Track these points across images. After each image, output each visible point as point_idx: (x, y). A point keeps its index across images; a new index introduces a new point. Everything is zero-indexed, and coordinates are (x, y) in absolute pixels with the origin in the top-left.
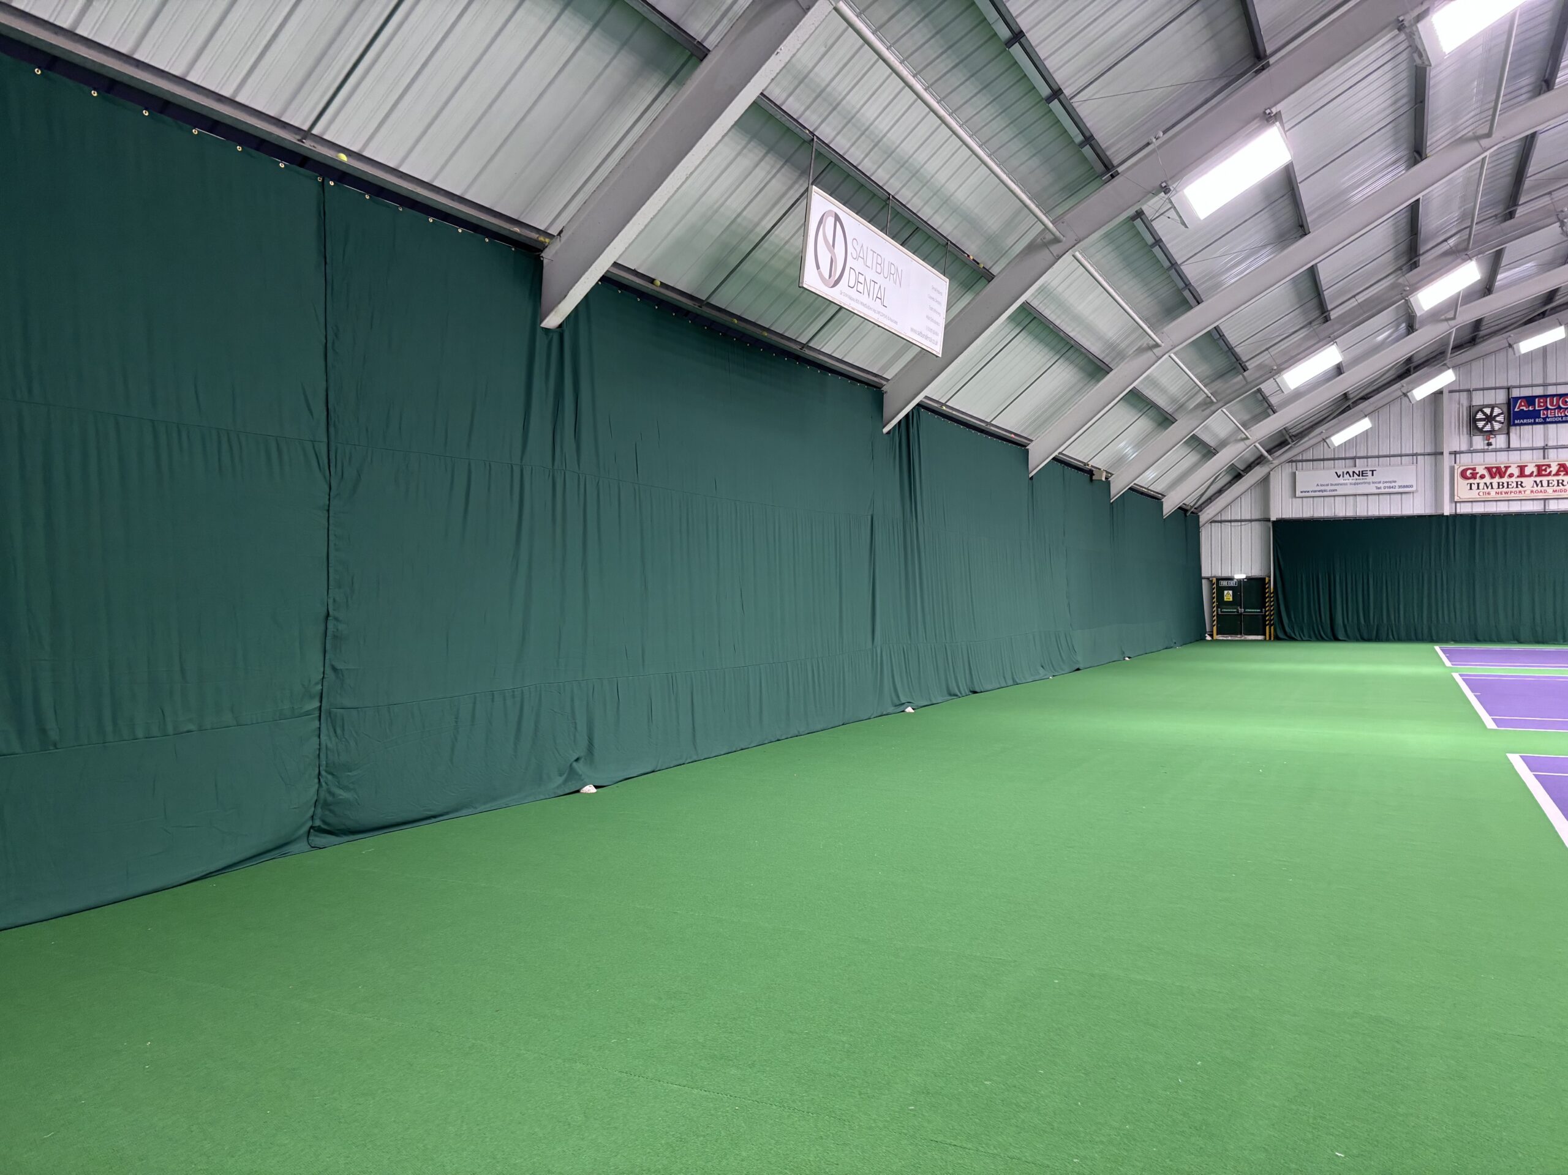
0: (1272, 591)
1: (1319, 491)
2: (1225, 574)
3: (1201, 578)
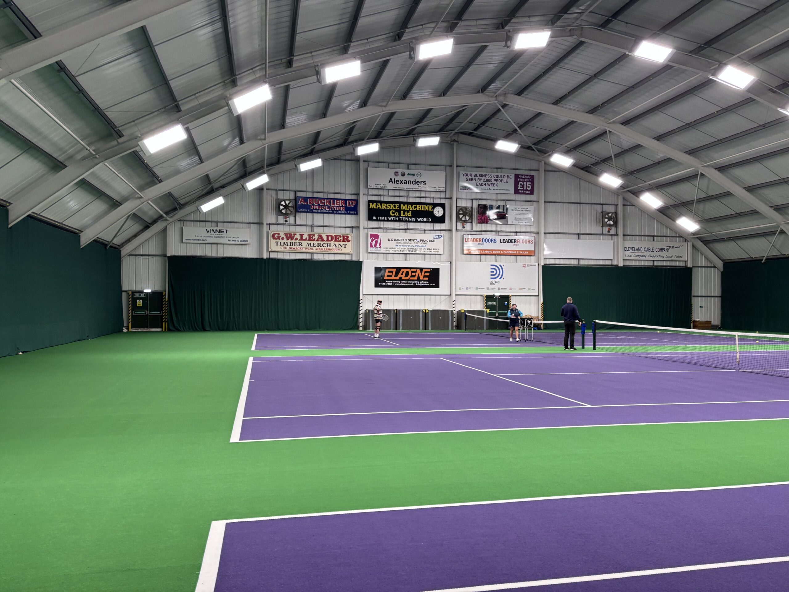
0: (167, 300)
1: (196, 240)
2: (139, 289)
3: (121, 291)
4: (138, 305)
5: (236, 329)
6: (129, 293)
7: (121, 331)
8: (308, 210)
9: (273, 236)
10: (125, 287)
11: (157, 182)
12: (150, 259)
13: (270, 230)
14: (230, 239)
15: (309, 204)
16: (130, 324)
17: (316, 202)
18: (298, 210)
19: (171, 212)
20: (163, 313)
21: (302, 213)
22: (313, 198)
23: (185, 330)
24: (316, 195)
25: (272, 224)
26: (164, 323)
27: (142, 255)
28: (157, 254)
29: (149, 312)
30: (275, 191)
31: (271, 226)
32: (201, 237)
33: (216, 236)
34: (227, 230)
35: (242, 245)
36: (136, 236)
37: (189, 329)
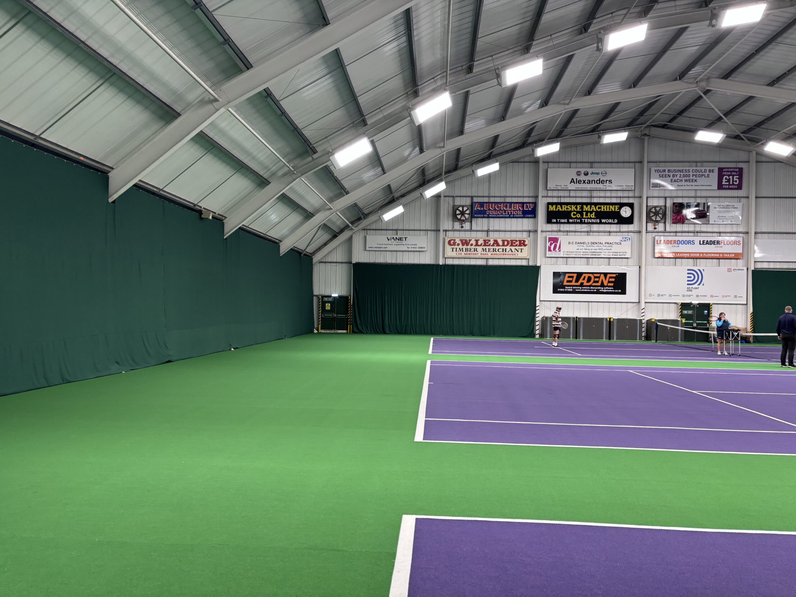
0: (352, 304)
1: (379, 248)
2: (327, 294)
3: (312, 295)
4: (326, 309)
5: (413, 332)
6: (319, 297)
7: (312, 332)
8: (484, 216)
9: (449, 243)
10: (316, 292)
11: (345, 194)
12: (337, 266)
13: (446, 236)
14: (408, 246)
15: (485, 209)
16: (320, 326)
17: (492, 207)
18: (474, 216)
19: (357, 221)
20: (348, 316)
21: (478, 219)
22: (489, 203)
23: (368, 332)
24: (492, 200)
25: (449, 231)
26: (349, 325)
27: (331, 262)
28: (343, 261)
29: (336, 315)
30: (452, 198)
31: (447, 232)
32: (383, 244)
33: (396, 243)
34: (406, 238)
35: (420, 251)
36: (325, 244)
37: (371, 331)
